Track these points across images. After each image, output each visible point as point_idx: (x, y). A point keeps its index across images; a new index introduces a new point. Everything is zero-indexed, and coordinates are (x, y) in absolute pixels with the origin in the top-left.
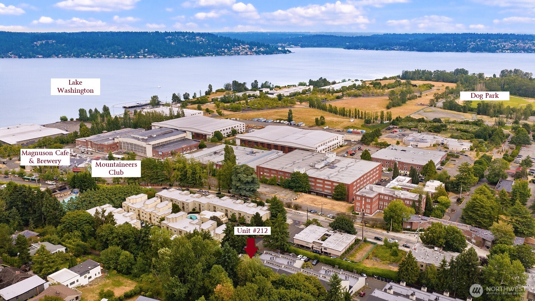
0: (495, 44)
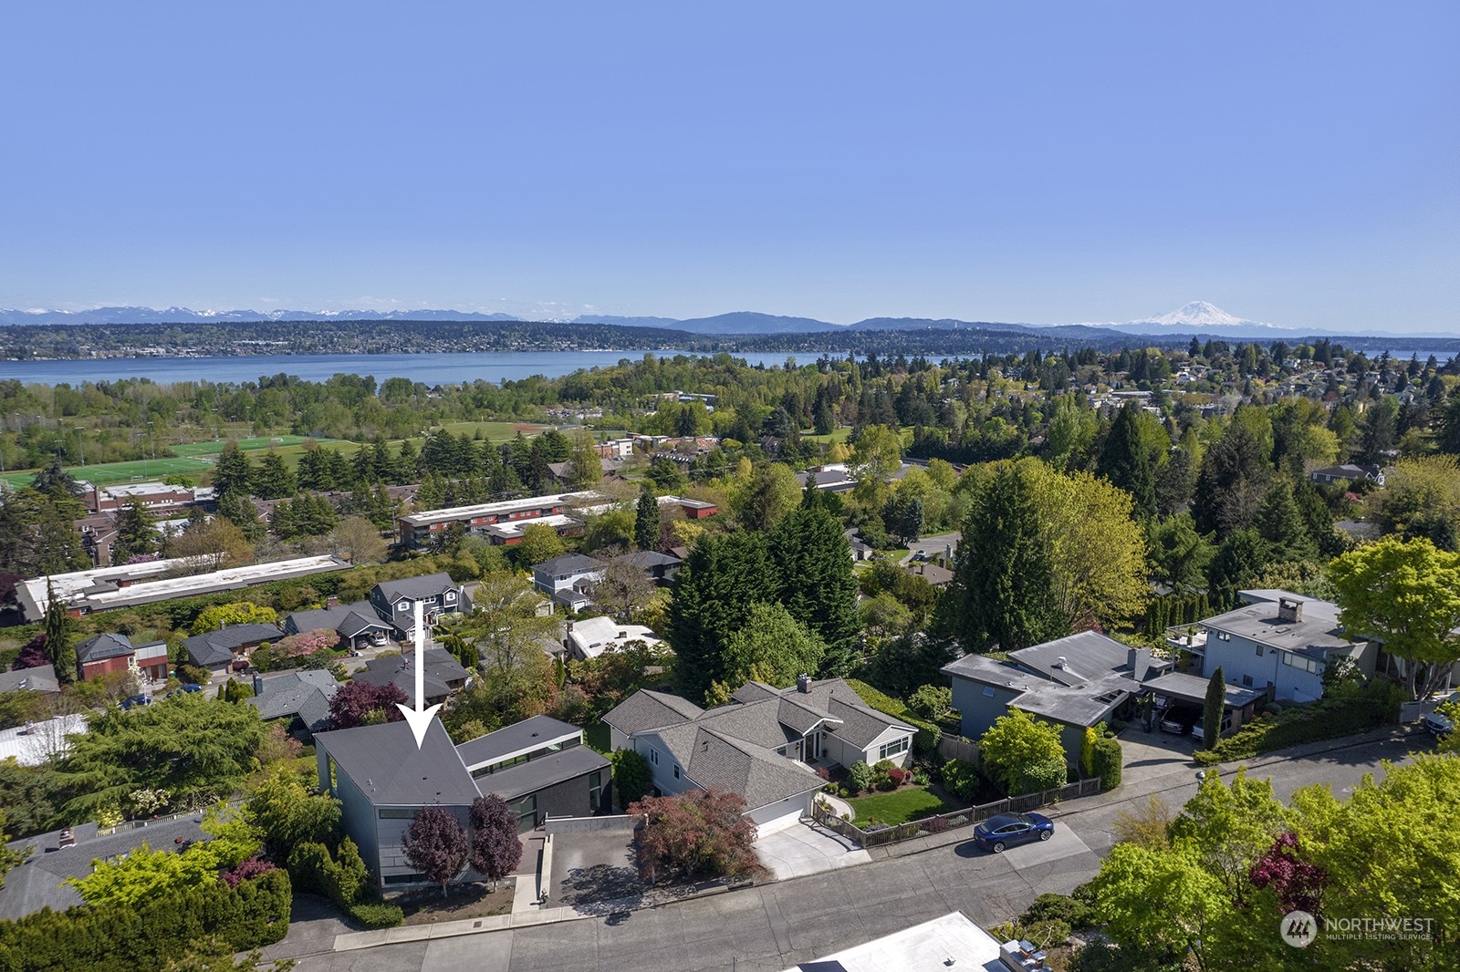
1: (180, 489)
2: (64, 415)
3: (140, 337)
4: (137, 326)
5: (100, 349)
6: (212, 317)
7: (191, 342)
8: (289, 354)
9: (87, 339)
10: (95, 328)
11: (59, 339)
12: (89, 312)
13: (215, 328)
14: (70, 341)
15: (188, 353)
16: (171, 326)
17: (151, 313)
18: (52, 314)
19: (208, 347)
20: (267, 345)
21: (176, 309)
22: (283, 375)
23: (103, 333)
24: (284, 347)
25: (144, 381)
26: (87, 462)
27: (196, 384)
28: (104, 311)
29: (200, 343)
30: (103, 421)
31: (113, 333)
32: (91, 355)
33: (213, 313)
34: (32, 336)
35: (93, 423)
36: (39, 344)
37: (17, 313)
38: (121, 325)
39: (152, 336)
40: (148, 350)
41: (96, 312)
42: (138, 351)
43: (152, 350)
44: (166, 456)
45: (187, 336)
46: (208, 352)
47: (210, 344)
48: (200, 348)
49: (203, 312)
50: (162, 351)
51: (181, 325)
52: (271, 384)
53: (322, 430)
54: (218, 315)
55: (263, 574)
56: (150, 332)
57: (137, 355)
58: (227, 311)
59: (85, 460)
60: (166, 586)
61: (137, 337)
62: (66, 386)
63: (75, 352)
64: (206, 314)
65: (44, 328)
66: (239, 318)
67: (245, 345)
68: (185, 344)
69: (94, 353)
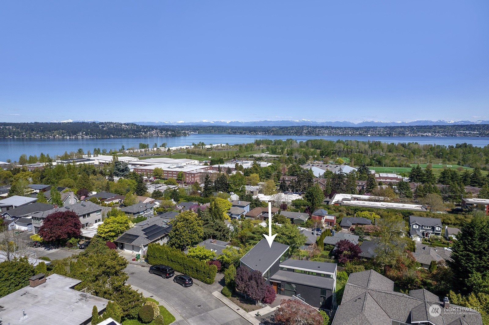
1: (400, 177)
2: (389, 152)
3: (424, 130)
4: (424, 126)
5: (412, 133)
6: (453, 123)
7: (441, 132)
8: (478, 136)
9: (409, 130)
10: (412, 127)
11: (401, 130)
12: (413, 122)
13: (451, 127)
14: (404, 131)
15: (439, 135)
16: (435, 126)
17: (431, 122)
18: (403, 123)
19: (446, 133)
20: (470, 133)
21: (440, 121)
22: (465, 144)
23: (414, 129)
24: (477, 134)
25: (416, 143)
26: (385, 166)
27: (432, 145)
28: (418, 122)
29: (444, 132)
30: (397, 154)
31: (416, 128)
32: (408, 135)
33: (453, 122)
34: (394, 129)
35: (394, 155)
36: (395, 132)
37: (394, 123)
38: (420, 126)
39: (428, 130)
40: (426, 134)
41: (415, 122)
42: (423, 134)
43: (427, 134)
44: (408, 167)
45: (440, 129)
46: (446, 135)
47: (447, 132)
48: (443, 134)
49: (449, 122)
50: (430, 134)
51: (439, 126)
52: (460, 146)
53: (469, 165)
54: (455, 122)
55: (394, 206)
56: (428, 128)
57: (422, 136)
58: (458, 121)
59: (384, 165)
60: (364, 203)
61: (423, 129)
62: (393, 144)
63: (404, 134)
64: (450, 122)
65: (398, 127)
66: (463, 123)
67: (460, 133)
68: (438, 132)
69: (409, 134)
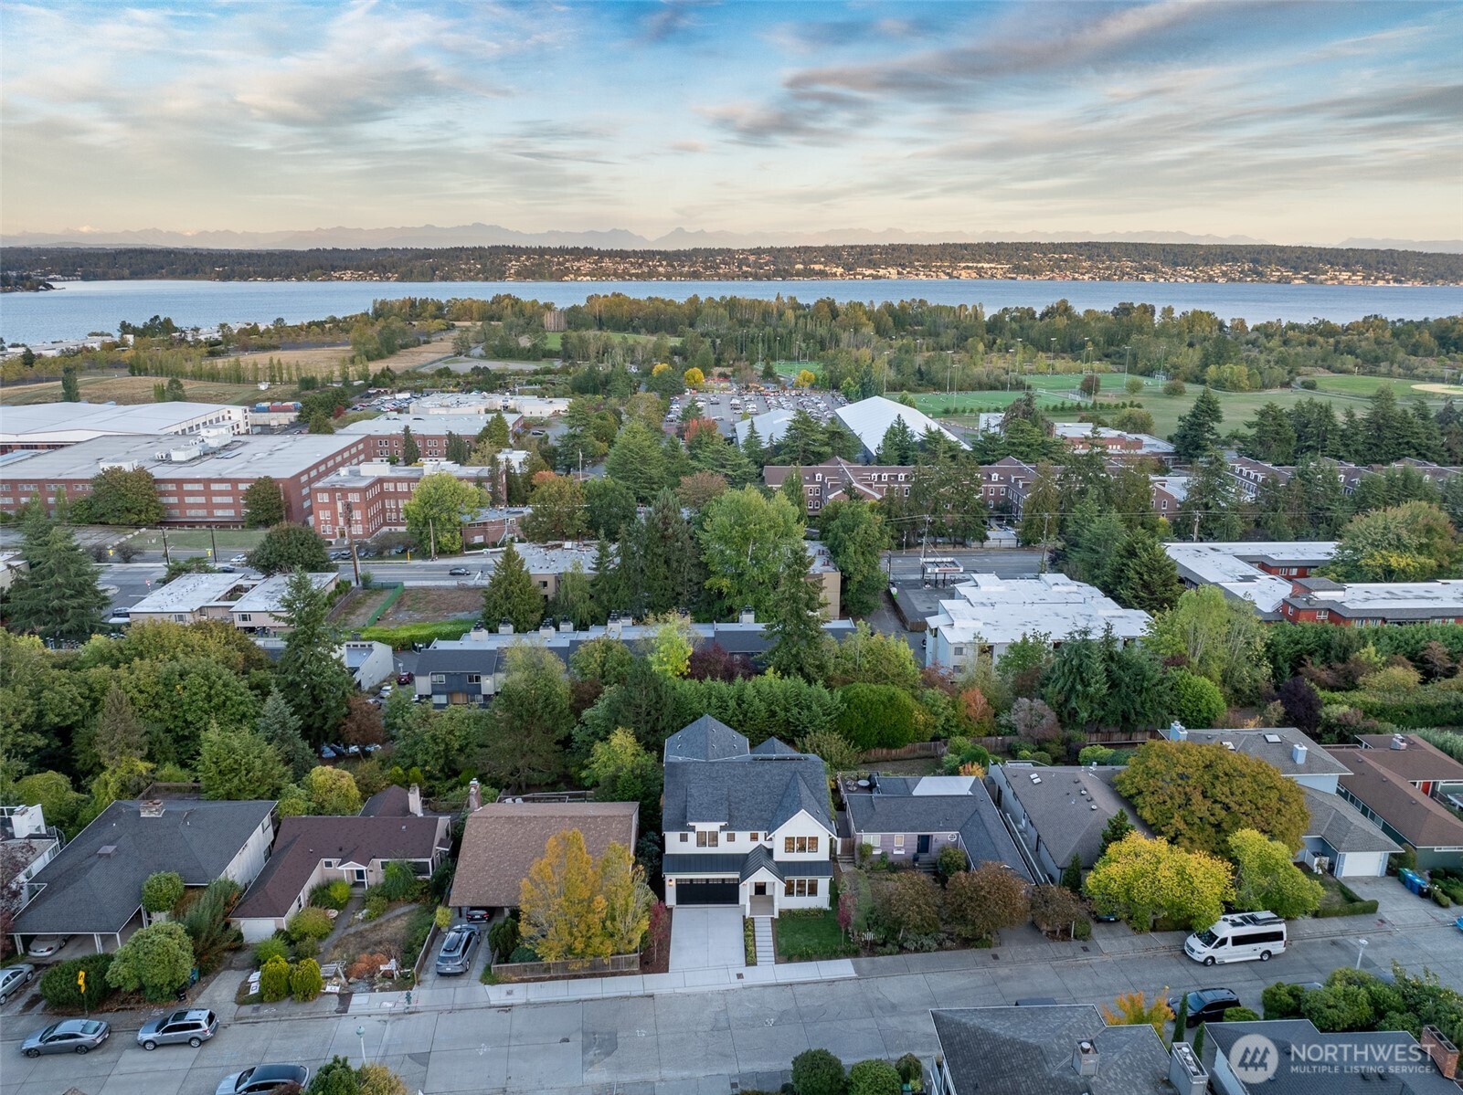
0: (559, 263)
